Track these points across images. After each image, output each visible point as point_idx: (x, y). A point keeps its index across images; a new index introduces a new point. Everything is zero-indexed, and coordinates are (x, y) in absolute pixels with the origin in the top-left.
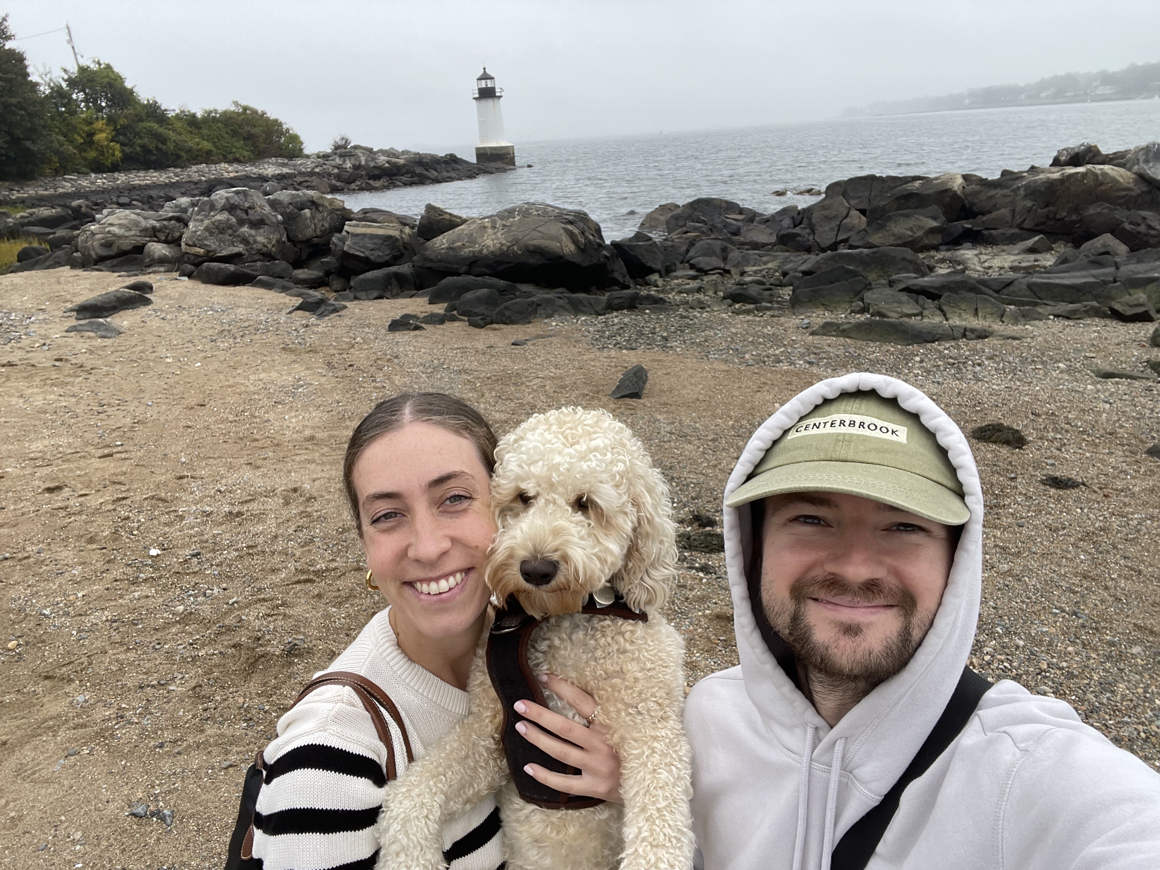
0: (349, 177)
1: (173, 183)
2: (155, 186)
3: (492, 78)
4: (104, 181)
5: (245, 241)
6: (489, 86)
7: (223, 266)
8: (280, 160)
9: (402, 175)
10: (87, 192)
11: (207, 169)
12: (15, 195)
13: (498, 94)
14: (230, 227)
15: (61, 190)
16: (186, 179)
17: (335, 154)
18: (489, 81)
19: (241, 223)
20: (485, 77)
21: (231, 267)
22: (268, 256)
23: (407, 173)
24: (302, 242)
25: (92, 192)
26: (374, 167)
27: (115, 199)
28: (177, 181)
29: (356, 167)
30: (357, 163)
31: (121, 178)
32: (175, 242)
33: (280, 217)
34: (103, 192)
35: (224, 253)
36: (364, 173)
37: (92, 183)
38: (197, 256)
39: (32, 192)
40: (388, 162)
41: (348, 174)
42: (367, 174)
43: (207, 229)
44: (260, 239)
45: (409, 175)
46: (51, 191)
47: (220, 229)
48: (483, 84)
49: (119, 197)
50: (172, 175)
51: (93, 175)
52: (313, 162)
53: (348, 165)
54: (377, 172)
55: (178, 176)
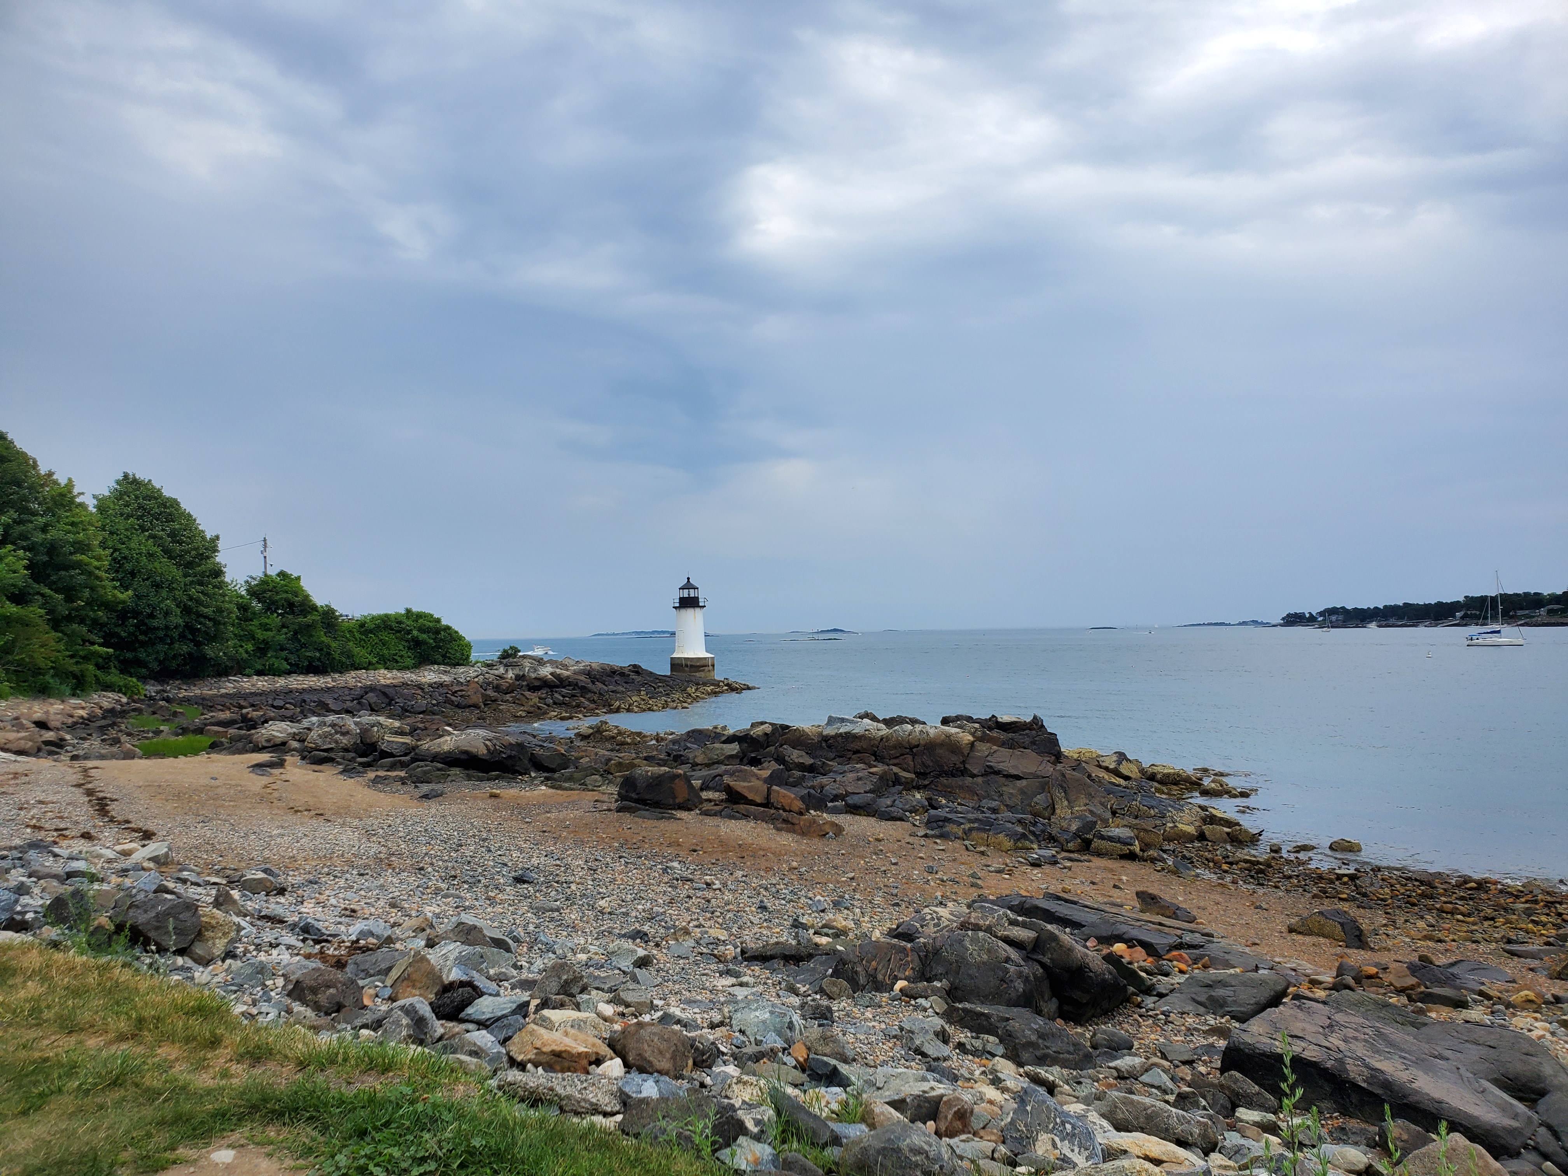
0: (508, 688)
1: (329, 688)
2: (312, 690)
3: (695, 588)
4: (265, 683)
5: (336, 742)
6: (692, 595)
7: (322, 753)
8: (442, 668)
9: (564, 687)
10: (247, 694)
11: (365, 675)
12: (183, 694)
13: (701, 604)
14: (331, 735)
15: (223, 691)
16: (343, 685)
17: (501, 663)
18: (692, 591)
19: (337, 732)
20: (688, 586)
21: (326, 754)
22: (346, 750)
23: (569, 685)
24: (368, 744)
25: (251, 693)
26: (536, 678)
27: (270, 702)
28: (334, 687)
29: (518, 678)
30: (521, 673)
31: (281, 682)
32: (302, 741)
33: (358, 731)
34: (261, 694)
35: (325, 747)
36: (525, 683)
37: (253, 685)
38: (311, 748)
39: (198, 692)
40: (552, 674)
41: (507, 685)
42: (528, 685)
43: (319, 735)
44: (344, 741)
45: (571, 688)
46: (215, 692)
47: (324, 736)
48: (685, 593)
49: (275, 699)
50: (330, 680)
51: (255, 677)
52: (476, 671)
53: (510, 674)
54: (537, 683)
55: (335, 681)
